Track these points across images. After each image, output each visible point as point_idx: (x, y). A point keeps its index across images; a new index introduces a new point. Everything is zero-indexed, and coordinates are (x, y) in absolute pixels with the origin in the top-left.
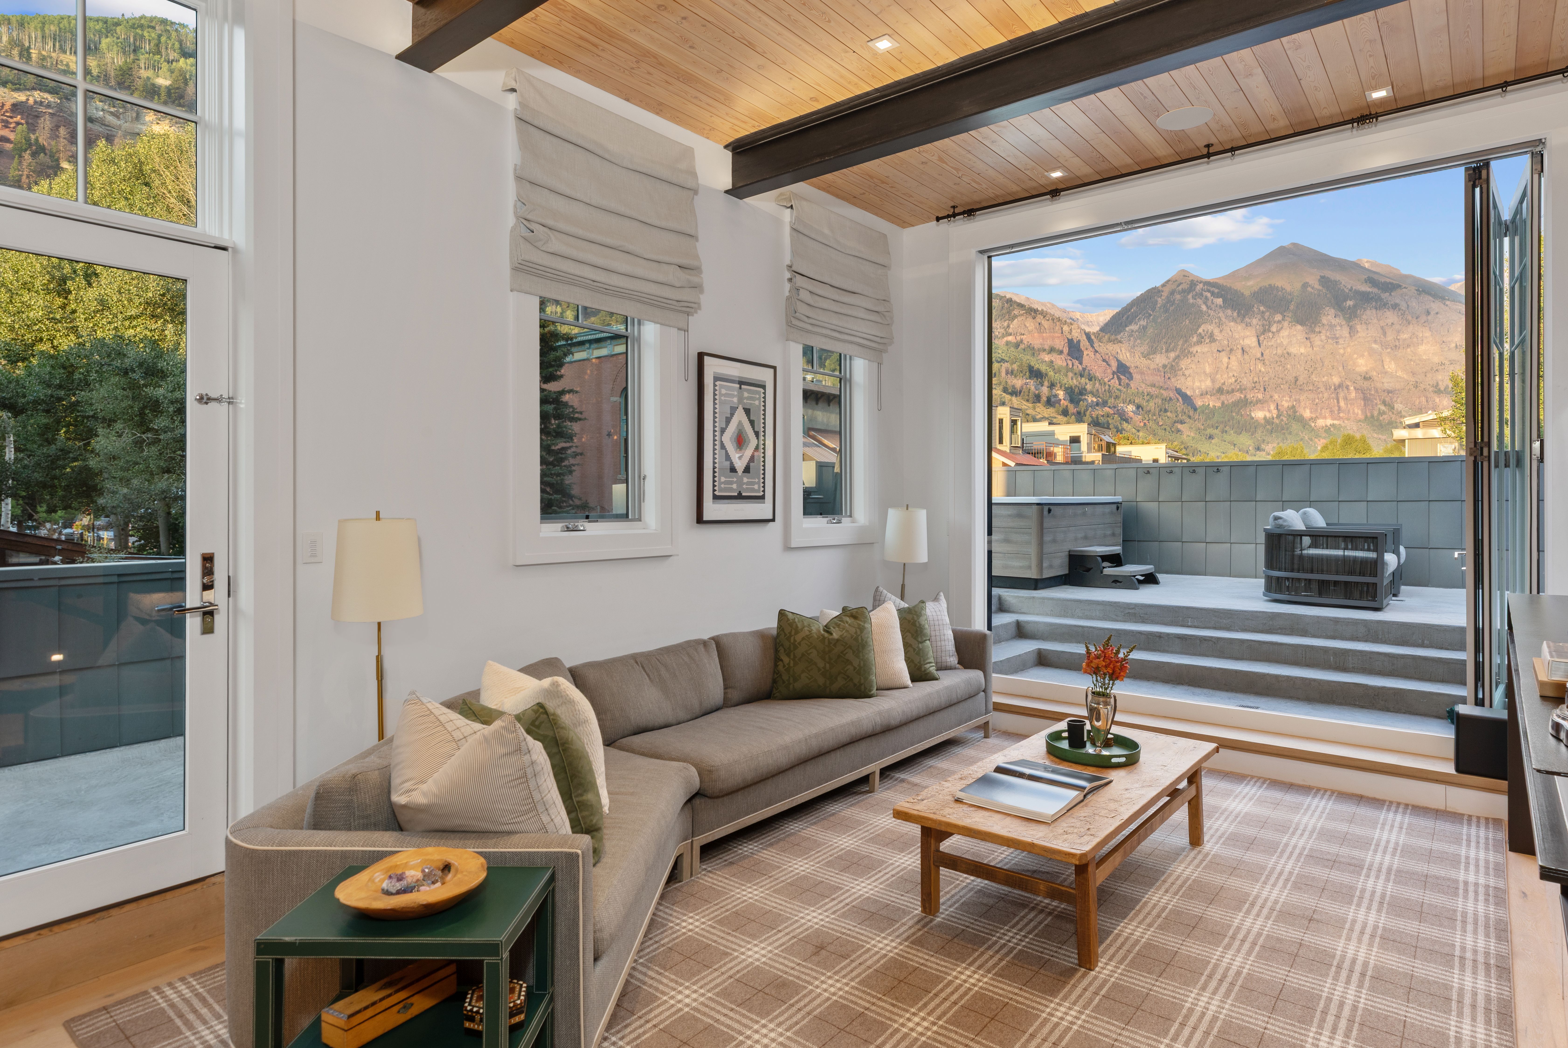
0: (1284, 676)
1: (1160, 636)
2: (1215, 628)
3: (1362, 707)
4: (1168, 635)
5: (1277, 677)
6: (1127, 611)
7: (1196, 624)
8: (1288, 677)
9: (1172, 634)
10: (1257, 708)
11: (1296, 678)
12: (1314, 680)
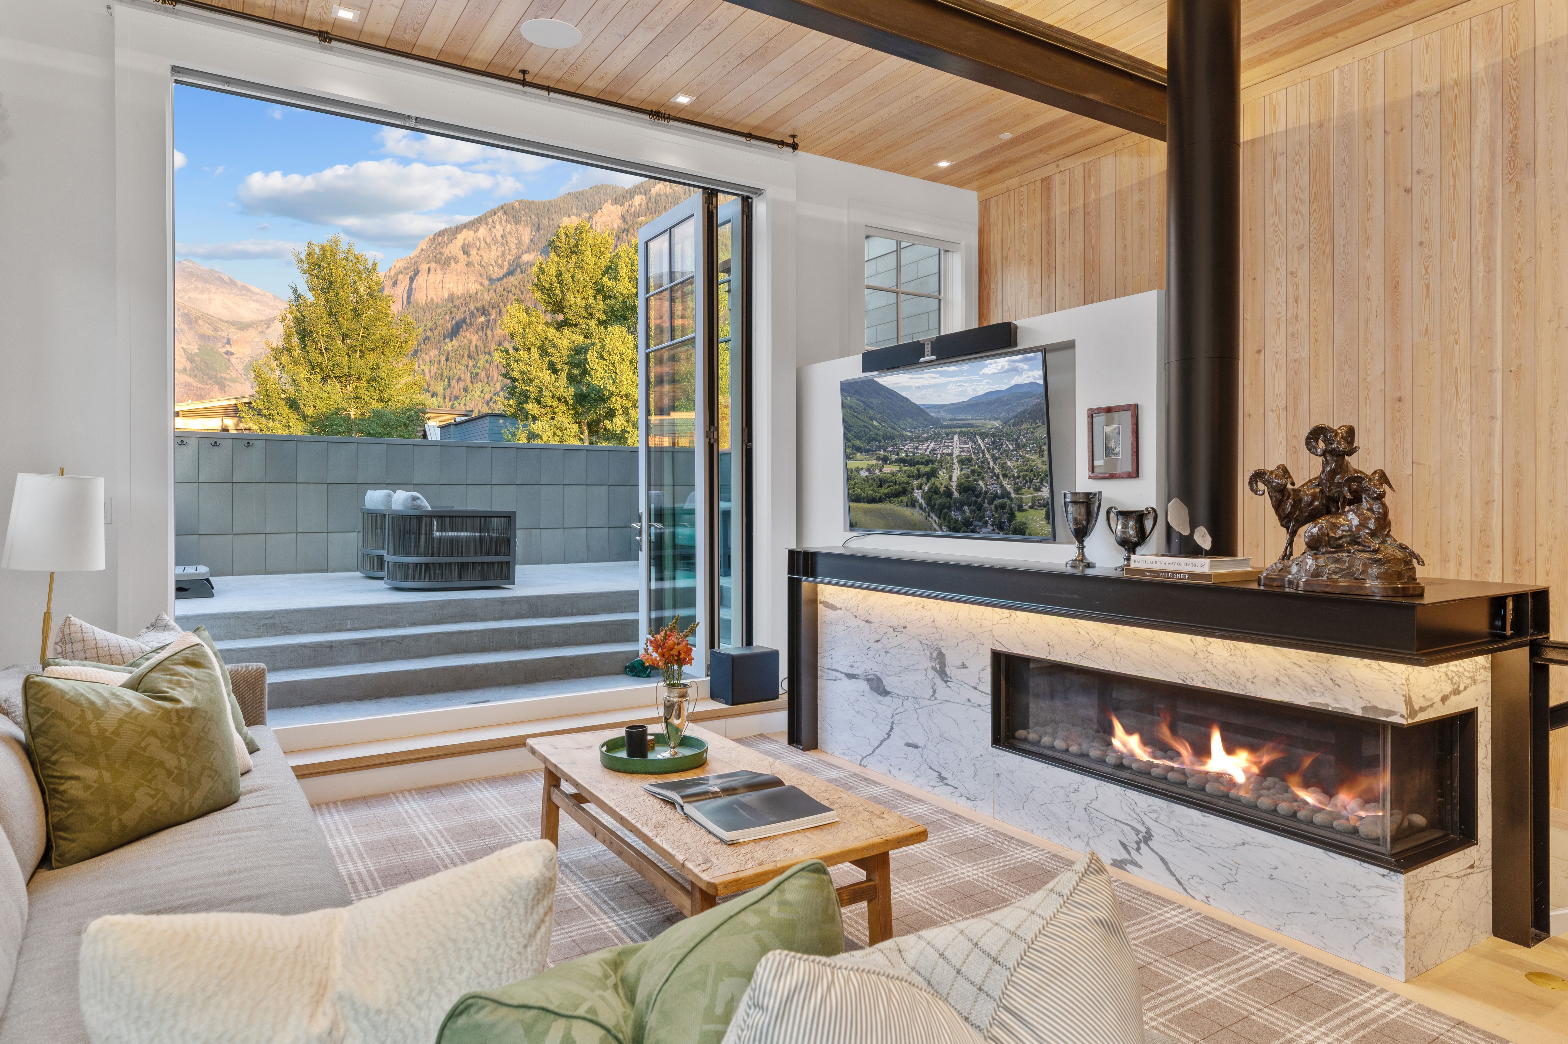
0: (492, 664)
1: (331, 646)
2: (380, 627)
3: (560, 679)
4: (342, 642)
5: (485, 666)
6: (262, 622)
7: (356, 626)
8: (496, 663)
9: (347, 641)
10: (488, 701)
11: (504, 663)
12: (520, 662)
